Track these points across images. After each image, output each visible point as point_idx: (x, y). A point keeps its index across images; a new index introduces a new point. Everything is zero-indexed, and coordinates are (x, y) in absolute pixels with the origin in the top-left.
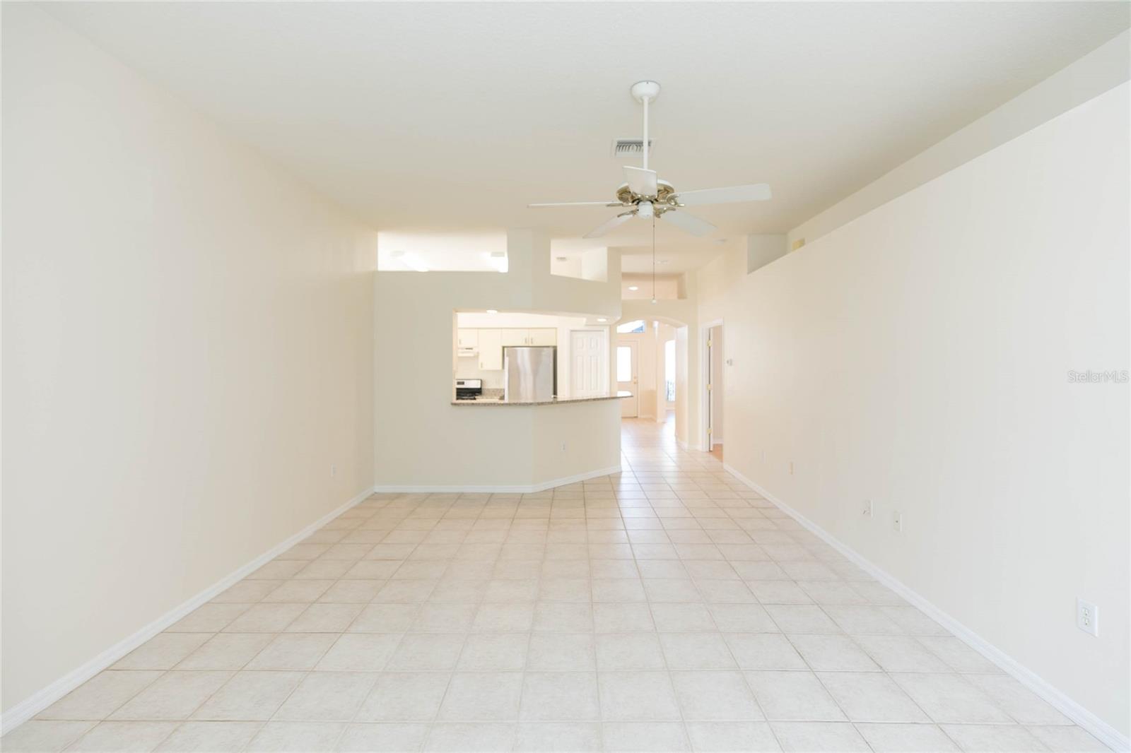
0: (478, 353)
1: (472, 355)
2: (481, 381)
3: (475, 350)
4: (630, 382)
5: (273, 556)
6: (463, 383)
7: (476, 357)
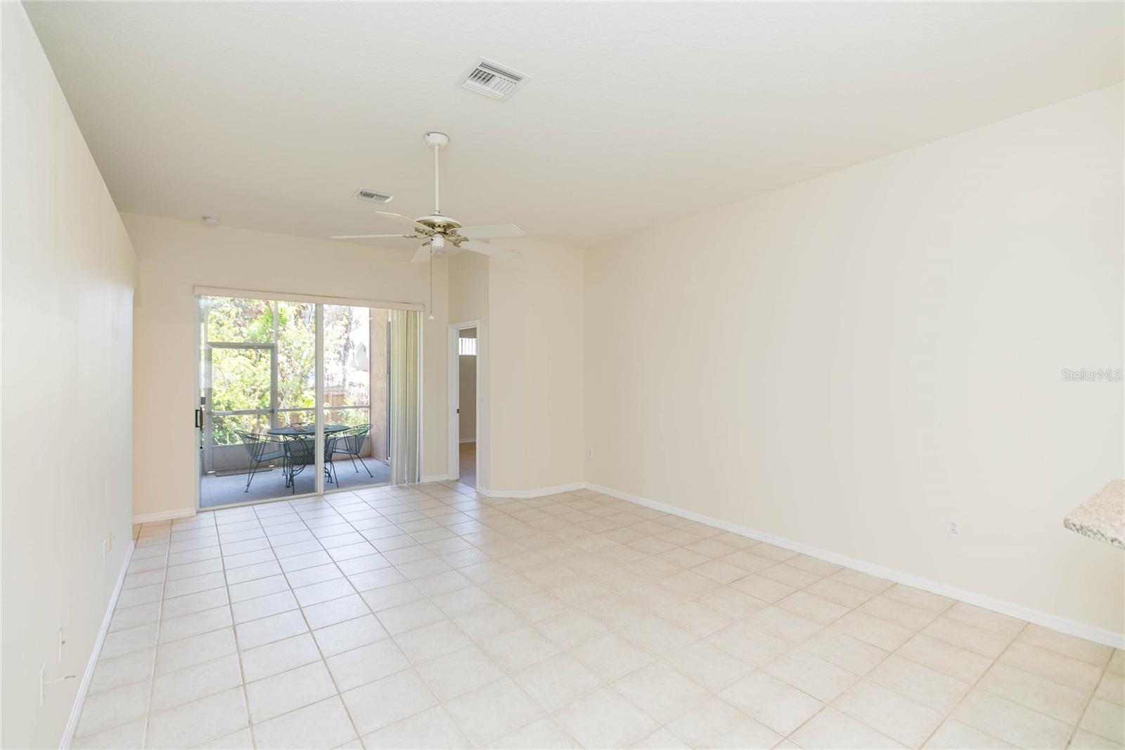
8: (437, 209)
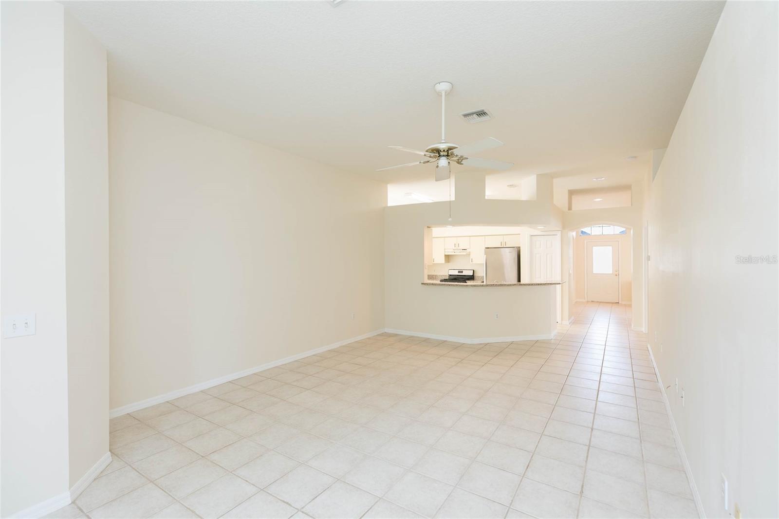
0: (470, 252)
1: (465, 254)
2: (474, 271)
3: (468, 251)
4: (612, 274)
5: (313, 353)
6: (462, 272)
7: (469, 254)
8: (443, 138)
